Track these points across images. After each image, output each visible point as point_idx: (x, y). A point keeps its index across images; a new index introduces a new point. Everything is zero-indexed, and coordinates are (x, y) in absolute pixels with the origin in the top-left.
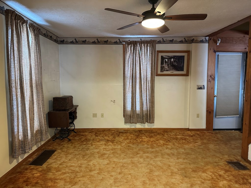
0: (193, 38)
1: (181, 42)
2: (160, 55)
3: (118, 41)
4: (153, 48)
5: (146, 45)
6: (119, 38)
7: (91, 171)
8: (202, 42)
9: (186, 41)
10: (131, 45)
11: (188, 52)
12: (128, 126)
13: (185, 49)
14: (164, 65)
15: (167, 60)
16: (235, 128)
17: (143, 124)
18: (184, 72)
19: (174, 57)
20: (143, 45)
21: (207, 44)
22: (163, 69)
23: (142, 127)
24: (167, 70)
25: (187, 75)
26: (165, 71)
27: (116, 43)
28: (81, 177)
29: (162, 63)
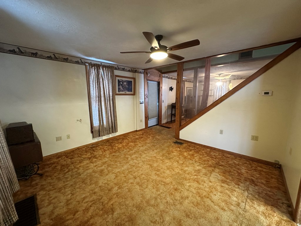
0: (136, 69)
1: (129, 71)
2: (117, 78)
3: (80, 61)
4: (112, 73)
5: (107, 69)
6: (81, 59)
7: (110, 190)
8: (141, 73)
9: (132, 71)
10: (95, 67)
11: (134, 79)
12: (96, 140)
13: (131, 76)
14: (120, 87)
15: (122, 83)
16: (155, 124)
17: (108, 135)
18: (132, 93)
19: (126, 81)
20: (104, 69)
21: (143, 75)
22: (120, 90)
23: (108, 138)
24: (122, 91)
25: (134, 94)
26: (121, 91)
27: (77, 63)
28: (109, 201)
29: (119, 86)
